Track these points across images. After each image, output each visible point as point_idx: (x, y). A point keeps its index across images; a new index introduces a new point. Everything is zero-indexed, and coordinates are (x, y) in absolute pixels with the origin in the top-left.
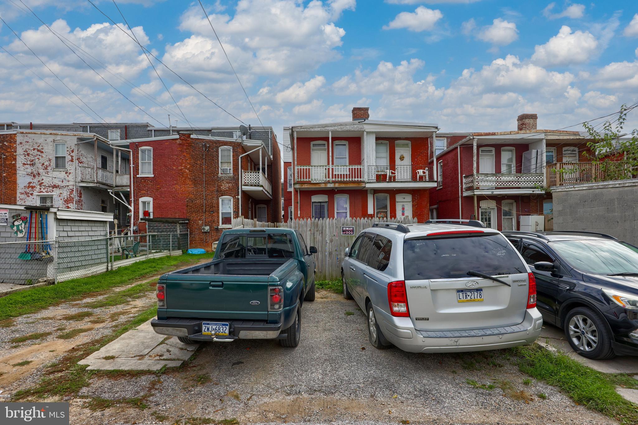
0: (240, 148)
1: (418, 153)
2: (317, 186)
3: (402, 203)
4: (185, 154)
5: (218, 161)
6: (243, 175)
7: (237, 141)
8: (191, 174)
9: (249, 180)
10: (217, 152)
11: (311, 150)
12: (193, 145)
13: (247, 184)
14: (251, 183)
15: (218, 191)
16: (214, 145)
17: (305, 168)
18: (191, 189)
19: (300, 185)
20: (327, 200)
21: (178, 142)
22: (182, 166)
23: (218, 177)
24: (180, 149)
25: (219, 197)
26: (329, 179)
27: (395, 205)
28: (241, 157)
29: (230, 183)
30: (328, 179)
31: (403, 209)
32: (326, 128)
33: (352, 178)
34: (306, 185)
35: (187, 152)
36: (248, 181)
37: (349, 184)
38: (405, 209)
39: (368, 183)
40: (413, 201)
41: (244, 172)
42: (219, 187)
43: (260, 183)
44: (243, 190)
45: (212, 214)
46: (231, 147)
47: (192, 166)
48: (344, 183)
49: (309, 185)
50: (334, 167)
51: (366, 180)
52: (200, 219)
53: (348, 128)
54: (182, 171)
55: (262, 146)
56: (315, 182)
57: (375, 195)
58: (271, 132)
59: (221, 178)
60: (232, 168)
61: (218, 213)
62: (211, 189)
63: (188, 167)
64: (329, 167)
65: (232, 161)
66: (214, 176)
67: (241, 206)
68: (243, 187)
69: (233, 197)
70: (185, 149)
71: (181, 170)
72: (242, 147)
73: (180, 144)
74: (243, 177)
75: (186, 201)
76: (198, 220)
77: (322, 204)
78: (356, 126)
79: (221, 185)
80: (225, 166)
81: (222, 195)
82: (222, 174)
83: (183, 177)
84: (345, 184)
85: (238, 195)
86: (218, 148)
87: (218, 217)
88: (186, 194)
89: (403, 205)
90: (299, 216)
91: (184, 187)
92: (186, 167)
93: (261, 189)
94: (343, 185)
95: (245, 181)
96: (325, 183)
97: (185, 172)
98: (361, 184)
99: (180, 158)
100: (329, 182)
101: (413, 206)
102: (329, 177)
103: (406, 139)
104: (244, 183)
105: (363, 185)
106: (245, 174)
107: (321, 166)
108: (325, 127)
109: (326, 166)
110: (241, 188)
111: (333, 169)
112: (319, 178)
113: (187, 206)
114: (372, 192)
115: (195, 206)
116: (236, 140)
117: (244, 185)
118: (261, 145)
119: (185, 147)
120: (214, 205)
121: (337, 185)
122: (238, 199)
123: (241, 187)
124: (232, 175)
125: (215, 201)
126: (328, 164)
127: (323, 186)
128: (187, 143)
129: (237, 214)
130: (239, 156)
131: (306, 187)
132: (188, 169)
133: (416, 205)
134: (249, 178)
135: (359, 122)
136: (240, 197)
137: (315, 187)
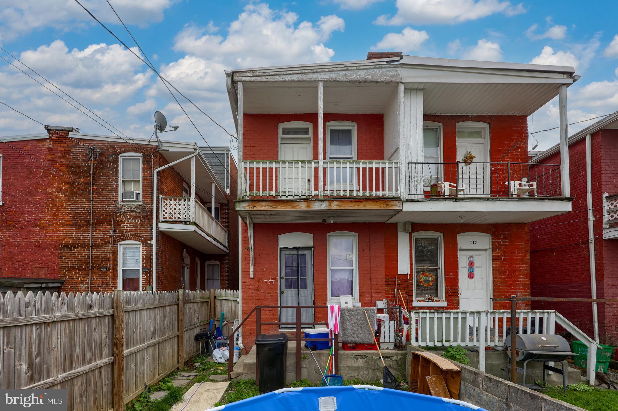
0: (157, 155)
1: (506, 147)
2: (289, 208)
3: (469, 253)
4: (59, 166)
5: (117, 179)
6: (162, 204)
7: (151, 143)
8: (69, 201)
9: (173, 213)
10: (116, 162)
11: (279, 141)
12: (73, 150)
13: (168, 219)
14: (175, 218)
15: (115, 231)
16: (111, 150)
17: (261, 165)
18: (68, 228)
19: (250, 204)
20: (311, 244)
21: (47, 144)
22: (52, 187)
23: (116, 206)
24: (50, 158)
25: (118, 241)
26: (316, 192)
27: (457, 256)
28: (158, 173)
29: (137, 217)
30: (314, 193)
31: (471, 264)
32: (312, 75)
33: (371, 189)
34: (263, 204)
35: (62, 162)
36: (171, 215)
37: (364, 203)
38: (476, 265)
39: (407, 201)
40: (494, 248)
41: (164, 199)
42: (118, 224)
43: (191, 218)
44: (160, 230)
45: (105, 272)
46: (141, 155)
47: (71, 187)
48: (351, 201)
49: (271, 204)
50: (329, 165)
51: (404, 195)
52: (83, 282)
53: (363, 76)
54: (54, 196)
55: (196, 153)
56: (284, 198)
57: (413, 234)
58: (228, 154)
59: (121, 209)
60: (141, 192)
61: (116, 270)
62: (104, 228)
63: (64, 188)
64: (316, 165)
65: (141, 179)
66: (109, 205)
67: (157, 258)
68: (161, 225)
69: (142, 242)
70: (59, 157)
71: (51, 193)
72: (160, 154)
73: (50, 149)
74: (161, 208)
75: (58, 248)
76: (80, 283)
77: (301, 252)
78: (379, 71)
79: (121, 221)
80: (130, 188)
81: (123, 239)
82: (123, 201)
83: (54, 205)
84: (354, 204)
85: (151, 239)
86: (116, 155)
87: (115, 277)
88: (58, 236)
89: (471, 257)
90: (252, 276)
91: (56, 224)
92: (59, 189)
93: (193, 228)
94: (350, 207)
95: (166, 215)
96: (308, 200)
97: (59, 198)
98: (392, 203)
99: (50, 174)
100: (316, 199)
101: (494, 258)
102: (316, 189)
103: (480, 118)
104: (164, 218)
105: (397, 206)
106: (164, 202)
107: (297, 162)
108: (308, 73)
109: (310, 162)
110: (157, 228)
111: (325, 169)
112: (293, 191)
113: (61, 258)
114: (409, 227)
115: (75, 257)
116: (149, 142)
117: (162, 222)
118: (193, 151)
119: (59, 155)
120: (108, 256)
121: (335, 206)
122: (151, 246)
123: (157, 225)
124: (141, 204)
125: (110, 250)
126: (316, 157)
127: (302, 206)
128: (63, 147)
129: (150, 273)
130: (154, 171)
131: (263, 208)
132: (64, 193)
133: (501, 256)
134: (173, 209)
135: (387, 62)
136: (154, 242)
137: (283, 209)
